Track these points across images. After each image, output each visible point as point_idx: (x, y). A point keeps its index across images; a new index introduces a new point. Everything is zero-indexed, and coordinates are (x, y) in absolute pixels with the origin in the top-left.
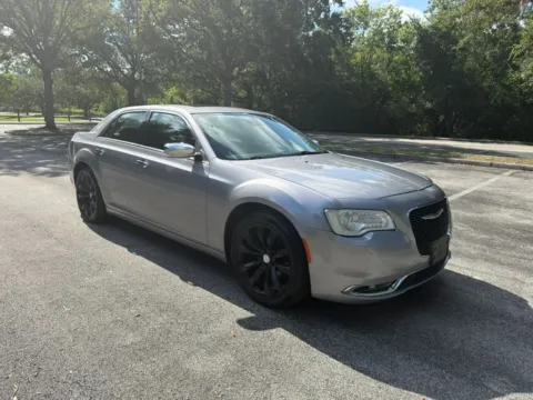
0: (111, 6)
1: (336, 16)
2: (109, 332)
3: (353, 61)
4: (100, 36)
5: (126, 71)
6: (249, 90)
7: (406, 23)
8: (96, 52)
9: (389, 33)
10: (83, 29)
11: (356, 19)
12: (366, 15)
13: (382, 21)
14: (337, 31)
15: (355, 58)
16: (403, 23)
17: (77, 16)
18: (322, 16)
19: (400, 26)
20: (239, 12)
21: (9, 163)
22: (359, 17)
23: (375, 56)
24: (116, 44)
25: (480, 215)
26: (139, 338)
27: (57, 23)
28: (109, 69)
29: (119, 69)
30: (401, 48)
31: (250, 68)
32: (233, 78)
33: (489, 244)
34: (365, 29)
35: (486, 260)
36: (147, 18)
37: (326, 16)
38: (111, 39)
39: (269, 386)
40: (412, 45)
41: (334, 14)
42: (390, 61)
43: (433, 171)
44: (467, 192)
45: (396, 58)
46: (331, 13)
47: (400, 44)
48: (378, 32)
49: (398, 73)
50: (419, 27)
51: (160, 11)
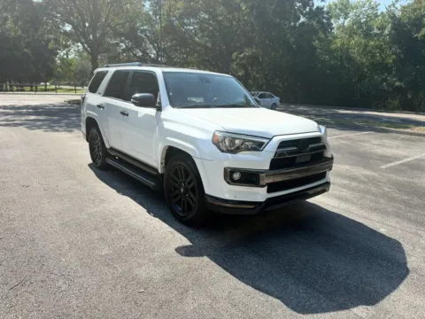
0: (144, 6)
1: (319, 9)
2: (93, 245)
3: (333, 46)
4: (134, 30)
5: (153, 56)
6: (246, 70)
7: (382, 13)
8: (131, 41)
9: (366, 22)
10: (122, 24)
11: (337, 11)
12: (346, 8)
13: (361, 12)
14: (319, 22)
15: (335, 43)
16: (379, 13)
17: (118, 14)
18: (307, 9)
19: (378, 16)
20: (238, 9)
21: (66, 124)
22: (340, 9)
23: (353, 42)
24: (146, 35)
25: (410, 180)
26: (111, 251)
27: (103, 20)
28: (140, 54)
29: (147, 54)
30: (376, 35)
31: (248, 52)
32: (233, 61)
33: (407, 204)
34: (345, 19)
35: (398, 216)
36: (168, 15)
37: (311, 10)
38: (142, 32)
39: (187, 291)
40: (386, 32)
41: (318, 8)
42: (366, 46)
43: (385, 141)
44: (408, 160)
45: (372, 43)
46: (315, 7)
47: (376, 31)
48: (357, 22)
49: (373, 56)
50: (393, 17)
51: (179, 9)
